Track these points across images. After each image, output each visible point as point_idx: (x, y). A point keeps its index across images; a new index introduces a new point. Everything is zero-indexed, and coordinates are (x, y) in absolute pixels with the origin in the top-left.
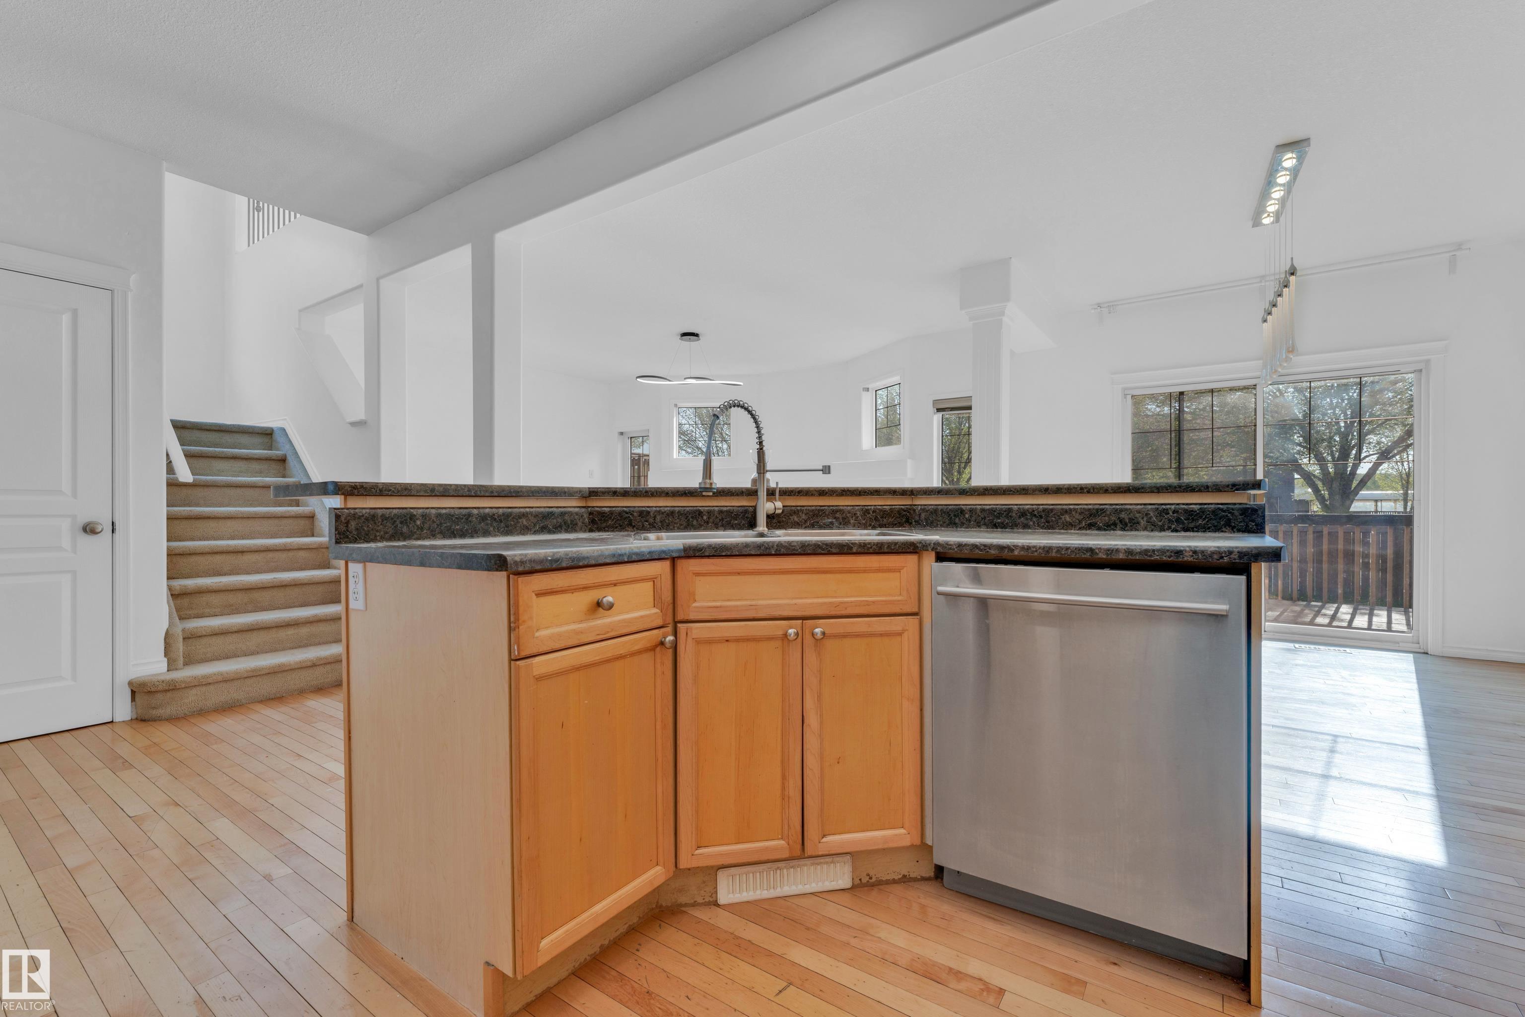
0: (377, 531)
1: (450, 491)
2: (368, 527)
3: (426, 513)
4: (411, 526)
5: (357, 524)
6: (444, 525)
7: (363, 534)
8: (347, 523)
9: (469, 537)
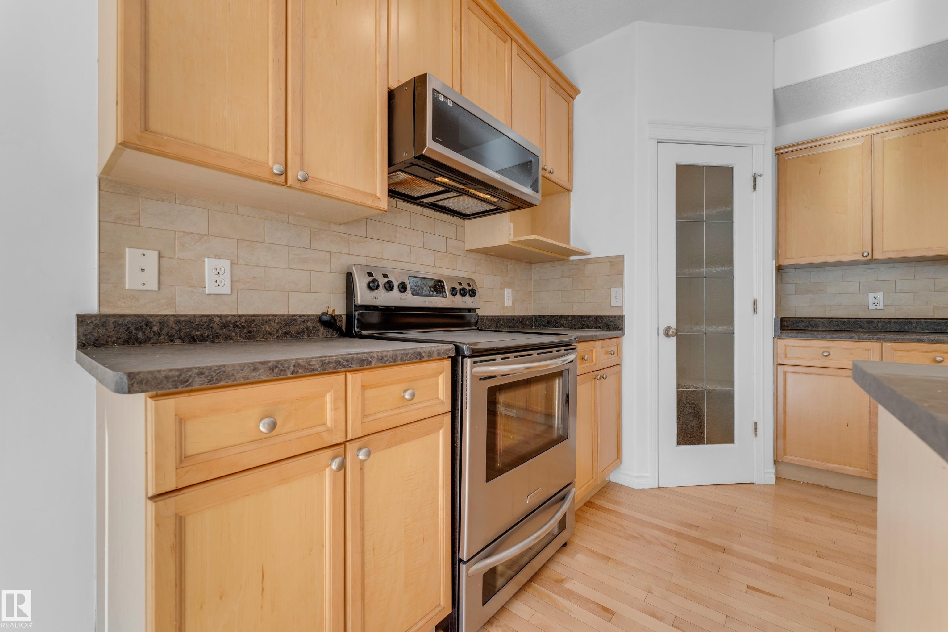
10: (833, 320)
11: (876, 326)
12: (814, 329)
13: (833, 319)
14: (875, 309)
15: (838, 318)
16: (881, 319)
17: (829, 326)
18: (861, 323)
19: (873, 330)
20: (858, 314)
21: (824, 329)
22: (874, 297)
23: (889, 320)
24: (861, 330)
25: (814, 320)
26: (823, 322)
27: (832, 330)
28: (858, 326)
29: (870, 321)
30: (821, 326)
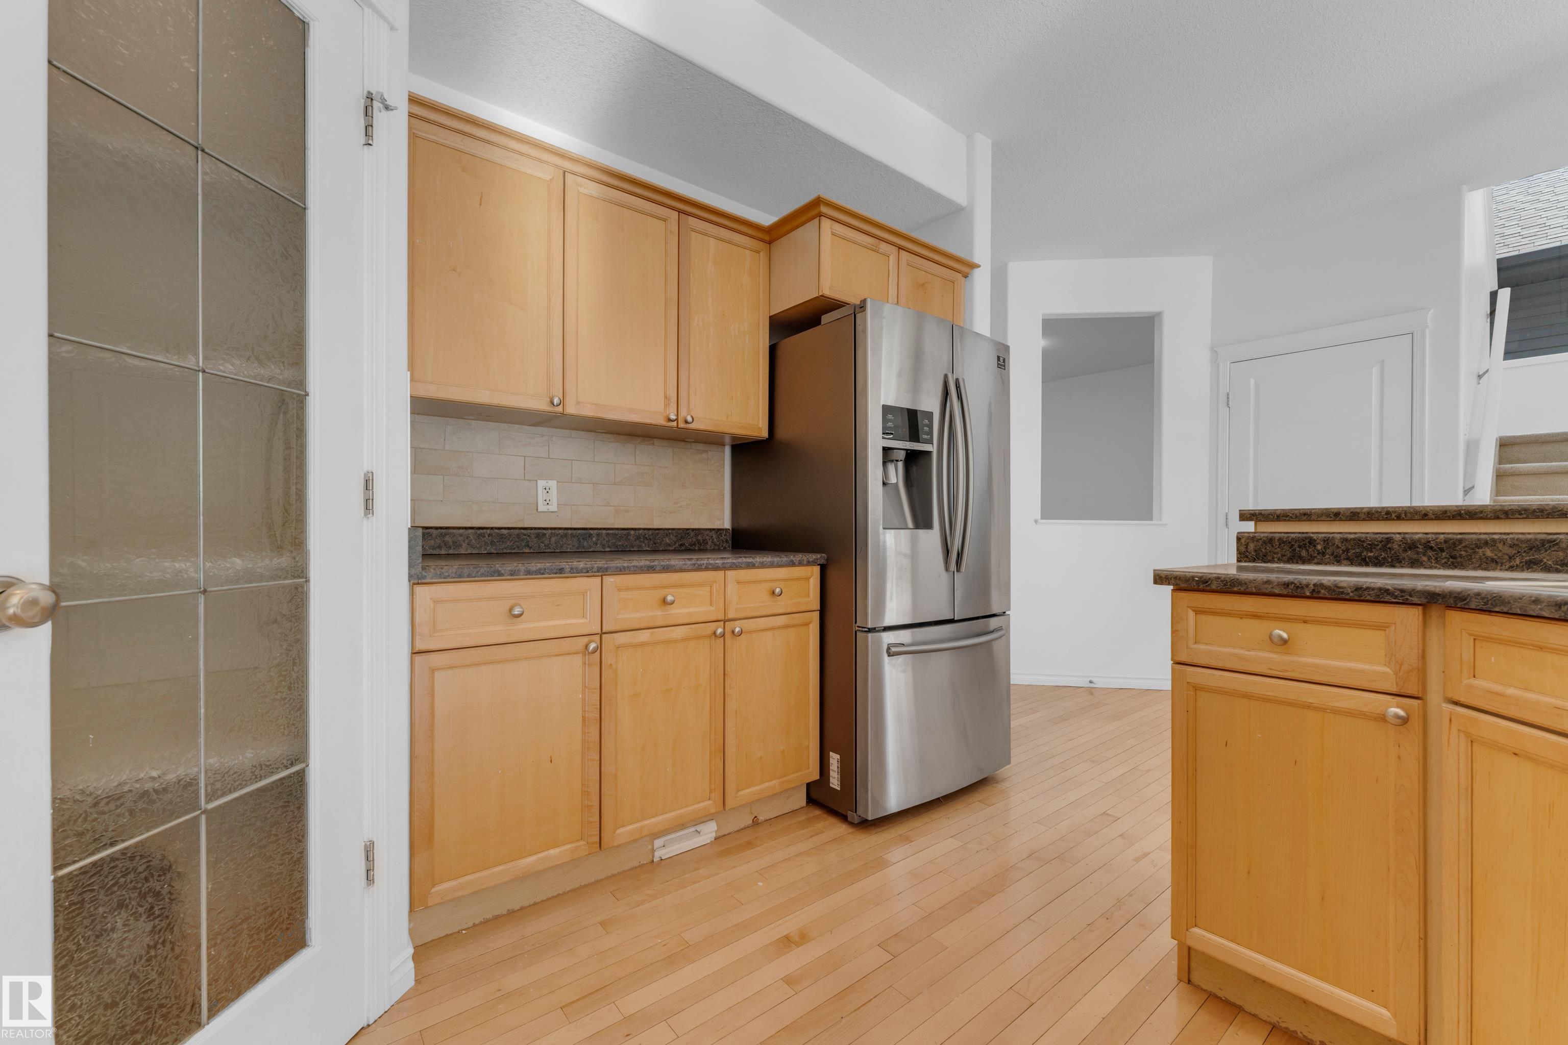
0: (1275, 553)
1: (1360, 515)
2: (1265, 549)
3: (1329, 537)
4: (1310, 550)
5: (1255, 546)
6: (1351, 550)
7: (1261, 555)
8: (1247, 545)
9: (1388, 566)
10: (484, 533)
11: (548, 542)
12: (451, 552)
13: (485, 531)
14: (546, 510)
15: (492, 528)
16: (555, 529)
17: (478, 546)
18: (528, 538)
19: (544, 551)
20: (523, 520)
21: (469, 552)
22: (545, 489)
23: (565, 531)
24: (527, 550)
25: (451, 533)
26: (467, 538)
27: (484, 552)
28: (523, 544)
29: (540, 533)
30: (464, 545)
